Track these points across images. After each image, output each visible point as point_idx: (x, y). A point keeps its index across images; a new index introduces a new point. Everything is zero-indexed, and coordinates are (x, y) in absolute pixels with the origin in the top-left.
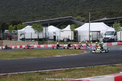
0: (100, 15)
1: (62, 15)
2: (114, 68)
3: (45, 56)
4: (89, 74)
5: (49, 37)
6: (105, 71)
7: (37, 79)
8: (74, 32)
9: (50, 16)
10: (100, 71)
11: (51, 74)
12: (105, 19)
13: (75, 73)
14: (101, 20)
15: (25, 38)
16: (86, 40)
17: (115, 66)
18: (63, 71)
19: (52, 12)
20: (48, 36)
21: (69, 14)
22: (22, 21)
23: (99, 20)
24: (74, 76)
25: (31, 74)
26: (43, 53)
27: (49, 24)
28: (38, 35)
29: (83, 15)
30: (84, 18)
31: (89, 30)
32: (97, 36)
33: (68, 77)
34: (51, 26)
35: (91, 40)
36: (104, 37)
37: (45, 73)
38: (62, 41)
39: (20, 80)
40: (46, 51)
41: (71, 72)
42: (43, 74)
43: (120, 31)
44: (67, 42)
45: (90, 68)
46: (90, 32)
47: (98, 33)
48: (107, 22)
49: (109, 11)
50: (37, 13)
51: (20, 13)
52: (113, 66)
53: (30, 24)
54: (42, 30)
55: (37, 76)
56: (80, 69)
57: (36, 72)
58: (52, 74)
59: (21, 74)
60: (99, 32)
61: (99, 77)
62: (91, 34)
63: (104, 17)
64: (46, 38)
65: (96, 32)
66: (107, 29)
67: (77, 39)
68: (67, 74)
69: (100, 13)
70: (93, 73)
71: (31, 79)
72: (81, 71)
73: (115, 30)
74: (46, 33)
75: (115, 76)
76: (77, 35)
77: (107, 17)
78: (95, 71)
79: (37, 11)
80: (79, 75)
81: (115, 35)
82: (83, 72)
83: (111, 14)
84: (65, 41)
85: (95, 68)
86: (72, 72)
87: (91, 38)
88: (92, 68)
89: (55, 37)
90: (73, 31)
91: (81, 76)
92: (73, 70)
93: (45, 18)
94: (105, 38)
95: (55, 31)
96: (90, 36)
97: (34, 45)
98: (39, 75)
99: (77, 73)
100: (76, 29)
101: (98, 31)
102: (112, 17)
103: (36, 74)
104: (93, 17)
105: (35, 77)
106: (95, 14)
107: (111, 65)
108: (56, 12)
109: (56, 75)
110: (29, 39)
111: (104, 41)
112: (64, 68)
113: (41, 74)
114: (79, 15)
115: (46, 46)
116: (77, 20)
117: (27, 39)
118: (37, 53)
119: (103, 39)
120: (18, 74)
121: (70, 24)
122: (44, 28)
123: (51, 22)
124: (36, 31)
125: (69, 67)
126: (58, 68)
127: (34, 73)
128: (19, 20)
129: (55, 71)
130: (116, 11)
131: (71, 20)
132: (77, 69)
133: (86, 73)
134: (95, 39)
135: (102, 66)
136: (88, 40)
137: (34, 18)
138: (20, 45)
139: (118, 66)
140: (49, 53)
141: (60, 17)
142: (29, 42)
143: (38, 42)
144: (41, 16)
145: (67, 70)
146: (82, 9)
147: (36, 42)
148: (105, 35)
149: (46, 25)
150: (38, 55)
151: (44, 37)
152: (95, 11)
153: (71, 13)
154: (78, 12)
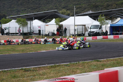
0: (85, 9)
1: (47, 8)
2: (99, 63)
3: (29, 51)
4: (74, 70)
5: (34, 32)
6: (90, 67)
7: (21, 76)
8: (59, 26)
9: (34, 9)
10: (85, 67)
11: (35, 71)
12: (91, 12)
13: (60, 69)
14: (86, 13)
15: (9, 32)
16: (72, 34)
17: (100, 62)
18: (48, 67)
19: (37, 5)
20: (32, 30)
21: (54, 8)
22: (6, 15)
23: (85, 13)
24: (59, 72)
25: (15, 71)
26: (28, 47)
27: (34, 18)
28: (23, 29)
29: (68, 8)
30: (69, 12)
31: (75, 24)
32: (82, 30)
33: (53, 73)
34: (36, 20)
35: (76, 33)
36: (89, 30)
37: (30, 70)
38: (47, 35)
39: (4, 77)
40: (31, 46)
41: (56, 68)
42: (28, 71)
43: (105, 24)
44: (52, 36)
45: (75, 63)
46: (75, 25)
47: (84, 27)
48: (93, 15)
49: (94, 4)
50: (22, 6)
51: (4, 7)
52: (98, 61)
53: (14, 18)
54: (27, 24)
55: (22, 73)
56: (65, 65)
57: (21, 69)
58: (37, 70)
59: (5, 71)
60: (85, 25)
61: (83, 75)
62: (76, 28)
63: (89, 10)
64: (30, 32)
65: (82, 26)
66: (92, 23)
67: (62, 32)
68: (51, 70)
69: (85, 6)
70: (78, 69)
71: (15, 77)
72: (66, 68)
73: (100, 23)
74: (30, 27)
75: (100, 73)
76: (62, 29)
77: (92, 10)
78: (80, 67)
79: (21, 4)
80: (63, 71)
81: (100, 29)
82: (68, 68)
83: (96, 7)
84: (50, 35)
85: (80, 64)
86: (58, 68)
87: (76, 32)
88: (77, 63)
89: (40, 31)
90: (58, 24)
91: (66, 72)
92: (58, 66)
93: (30, 11)
94: (90, 32)
95: (40, 25)
96: (75, 30)
97: (19, 40)
98: (23, 72)
99: (62, 69)
100: (61, 23)
101: (83, 25)
102: (97, 10)
103: (21, 71)
104: (78, 10)
105: (19, 75)
106: (80, 7)
107: (96, 61)
108: (40, 6)
109: (40, 72)
110: (14, 34)
111: (89, 35)
112: (49, 64)
113: (26, 70)
114: (64, 8)
115: (31, 41)
116: (63, 13)
117: (11, 34)
118: (21, 48)
119: (88, 33)
120: (2, 71)
121: (55, 18)
122: (29, 22)
123: (35, 16)
124: (20, 26)
125: (54, 63)
126: (43, 65)
127: (18, 70)
128: (4, 13)
129: (40, 67)
130: (101, 4)
131: (56, 13)
132: (62, 65)
133: (71, 69)
134: (80, 33)
135: (88, 62)
136: (73, 33)
137: (18, 12)
138: (5, 40)
139: (103, 61)
140: (34, 48)
141: (45, 10)
142: (13, 36)
143: (22, 36)
144: (25, 10)
145: (52, 66)
146: (67, 2)
147: (21, 36)
148: (90, 28)
149: (31, 19)
150: (23, 51)
151: (29, 31)
152: (80, 4)
153: (55, 7)
154: (63, 5)
